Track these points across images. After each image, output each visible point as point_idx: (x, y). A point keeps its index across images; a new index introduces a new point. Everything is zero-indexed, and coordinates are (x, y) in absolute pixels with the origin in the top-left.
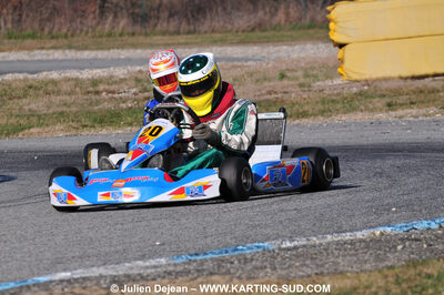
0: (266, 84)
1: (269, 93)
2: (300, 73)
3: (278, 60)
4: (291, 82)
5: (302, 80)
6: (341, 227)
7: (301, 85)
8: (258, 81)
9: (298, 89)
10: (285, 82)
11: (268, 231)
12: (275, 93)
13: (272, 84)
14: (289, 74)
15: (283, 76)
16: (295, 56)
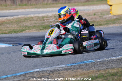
0: (90, 17)
1: (91, 19)
2: (99, 14)
3: (93, 10)
4: (97, 16)
5: (100, 15)
6: (113, 56)
7: (100, 17)
8: (88, 16)
9: (99, 18)
10: (96, 16)
11: (93, 57)
12: (93, 19)
13: (92, 17)
14: (96, 14)
15: (95, 14)
16: (98, 9)
